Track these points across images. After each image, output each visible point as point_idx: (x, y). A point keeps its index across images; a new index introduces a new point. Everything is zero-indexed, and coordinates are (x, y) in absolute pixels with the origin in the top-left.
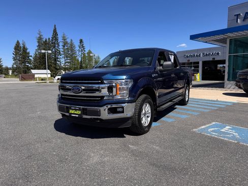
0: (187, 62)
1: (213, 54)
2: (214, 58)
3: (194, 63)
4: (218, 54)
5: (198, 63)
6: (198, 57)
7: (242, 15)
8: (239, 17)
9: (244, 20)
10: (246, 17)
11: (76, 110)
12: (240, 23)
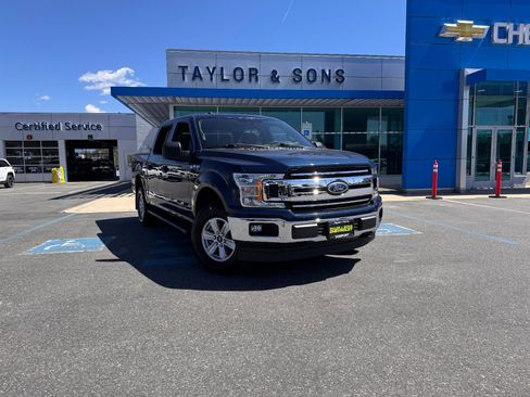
0: (26, 139)
1: (87, 126)
2: (91, 136)
3: (45, 143)
4: (99, 127)
5: (55, 143)
6: (55, 131)
7: (190, 70)
8: (186, 72)
9: (193, 79)
10: (196, 75)
11: (342, 225)
12: (188, 83)
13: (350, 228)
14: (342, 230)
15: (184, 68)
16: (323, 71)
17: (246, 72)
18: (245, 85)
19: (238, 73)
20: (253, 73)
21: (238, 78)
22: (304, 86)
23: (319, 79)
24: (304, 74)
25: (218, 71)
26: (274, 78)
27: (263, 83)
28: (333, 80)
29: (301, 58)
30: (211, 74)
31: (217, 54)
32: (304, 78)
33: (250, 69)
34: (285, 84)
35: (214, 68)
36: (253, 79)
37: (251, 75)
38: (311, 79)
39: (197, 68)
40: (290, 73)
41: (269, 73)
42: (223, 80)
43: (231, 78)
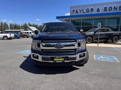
7: (75, 11)
8: (74, 11)
9: (76, 13)
10: (77, 12)
11: (59, 58)
12: (75, 14)
13: (63, 59)
14: (59, 60)
15: (74, 10)
16: (115, 7)
17: (90, 10)
18: (90, 13)
19: (88, 10)
20: (92, 10)
21: (88, 11)
22: (108, 12)
23: (113, 9)
24: (108, 9)
25: (82, 10)
26: (98, 10)
27: (95, 12)
28: (118, 9)
29: (107, 4)
30: (81, 11)
31: (82, 6)
32: (108, 10)
33: (91, 9)
34: (101, 11)
35: (81, 10)
36: (92, 11)
37: (91, 10)
38: (110, 10)
39: (77, 10)
40: (103, 8)
41: (97, 9)
42: (83, 12)
43: (86, 12)
